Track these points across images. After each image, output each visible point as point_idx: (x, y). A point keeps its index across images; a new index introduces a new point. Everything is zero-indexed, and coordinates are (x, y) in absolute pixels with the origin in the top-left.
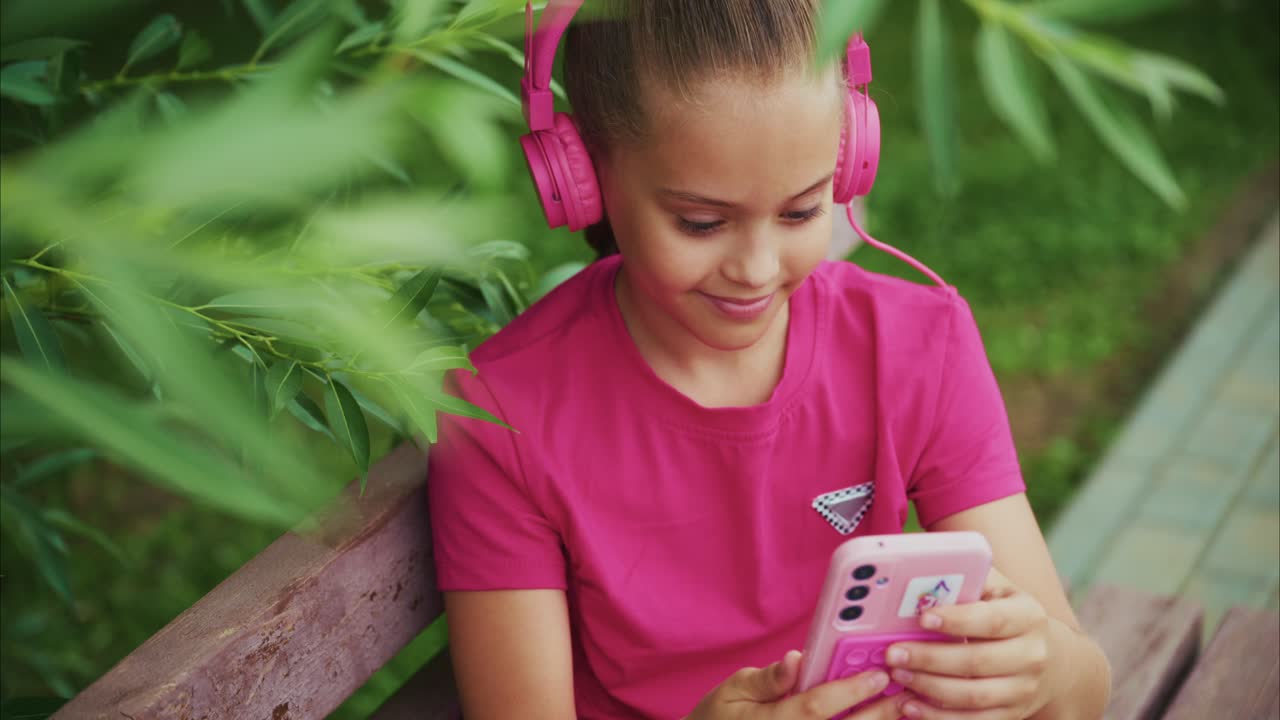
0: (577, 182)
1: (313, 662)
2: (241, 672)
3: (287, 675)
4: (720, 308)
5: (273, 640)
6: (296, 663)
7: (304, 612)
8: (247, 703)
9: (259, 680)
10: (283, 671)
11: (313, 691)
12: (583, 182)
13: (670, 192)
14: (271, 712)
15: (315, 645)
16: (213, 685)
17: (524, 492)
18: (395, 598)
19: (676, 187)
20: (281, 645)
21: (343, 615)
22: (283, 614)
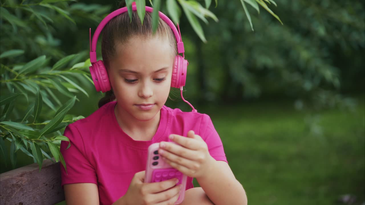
0: (102, 75)
1: (30, 195)
2: (11, 188)
3: (23, 195)
4: (140, 108)
5: (19, 183)
6: (25, 193)
7: (28, 180)
8: (12, 197)
9: (16, 193)
10: (21, 194)
11: (30, 203)
12: (103, 75)
13: (122, 70)
14: (18, 203)
15: (31, 190)
16: (3, 188)
17: (86, 157)
18: (53, 188)
19: (123, 68)
20: (21, 186)
21: (38, 186)
22: (22, 178)
